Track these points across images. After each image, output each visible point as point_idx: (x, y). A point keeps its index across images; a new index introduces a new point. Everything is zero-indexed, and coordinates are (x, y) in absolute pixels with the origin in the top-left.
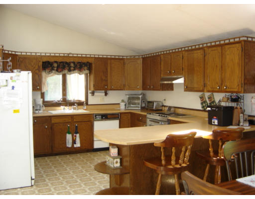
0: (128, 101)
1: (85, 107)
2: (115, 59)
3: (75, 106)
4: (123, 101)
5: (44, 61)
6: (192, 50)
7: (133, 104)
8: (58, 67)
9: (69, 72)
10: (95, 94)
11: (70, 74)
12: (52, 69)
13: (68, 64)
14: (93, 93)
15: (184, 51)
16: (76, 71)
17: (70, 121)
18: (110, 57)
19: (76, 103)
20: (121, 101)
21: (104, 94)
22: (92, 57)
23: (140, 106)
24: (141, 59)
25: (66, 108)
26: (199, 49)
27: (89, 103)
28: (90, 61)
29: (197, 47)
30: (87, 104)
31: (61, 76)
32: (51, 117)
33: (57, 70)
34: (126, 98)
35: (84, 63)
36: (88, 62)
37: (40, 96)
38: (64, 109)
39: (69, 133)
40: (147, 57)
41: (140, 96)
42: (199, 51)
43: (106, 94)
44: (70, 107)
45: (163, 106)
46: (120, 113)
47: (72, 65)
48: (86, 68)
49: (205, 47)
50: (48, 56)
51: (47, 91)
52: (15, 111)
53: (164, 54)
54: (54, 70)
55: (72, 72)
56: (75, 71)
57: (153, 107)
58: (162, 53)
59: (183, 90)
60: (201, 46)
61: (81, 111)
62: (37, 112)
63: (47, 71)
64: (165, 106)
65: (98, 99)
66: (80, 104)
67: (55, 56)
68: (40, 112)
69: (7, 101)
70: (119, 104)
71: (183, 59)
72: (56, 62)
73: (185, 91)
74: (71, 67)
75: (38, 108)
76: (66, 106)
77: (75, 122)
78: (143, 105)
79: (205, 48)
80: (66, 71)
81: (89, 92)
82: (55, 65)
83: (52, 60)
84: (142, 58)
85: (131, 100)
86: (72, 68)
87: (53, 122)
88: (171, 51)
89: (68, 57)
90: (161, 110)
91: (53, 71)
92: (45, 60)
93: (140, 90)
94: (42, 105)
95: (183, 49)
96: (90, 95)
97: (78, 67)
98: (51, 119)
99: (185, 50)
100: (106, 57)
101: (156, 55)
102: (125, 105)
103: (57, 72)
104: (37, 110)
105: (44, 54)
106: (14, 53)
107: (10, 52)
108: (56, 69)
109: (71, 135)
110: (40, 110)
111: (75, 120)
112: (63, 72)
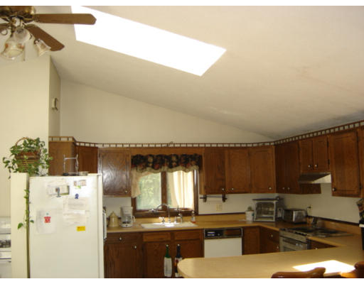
0: (257, 209)
1: (194, 219)
2: (235, 148)
3: (179, 218)
4: (250, 209)
5: (134, 155)
6: (340, 133)
7: (265, 214)
8: (154, 163)
9: (170, 170)
10: (208, 199)
11: (172, 172)
12: (147, 166)
13: (169, 158)
14: (205, 199)
15: (328, 134)
16: (180, 167)
17: (169, 239)
18: (227, 146)
19: (181, 212)
20: (246, 209)
21: (221, 199)
22: (202, 147)
23: (274, 216)
24: (274, 147)
25: (166, 219)
26: (350, 130)
27: (200, 213)
28: (198, 152)
29: (346, 127)
30: (196, 213)
31: (159, 174)
32: (142, 234)
33: (153, 167)
34: (253, 205)
35: (191, 156)
36: (196, 155)
37: (129, 203)
38: (163, 221)
39: (168, 257)
40: (280, 144)
41: (274, 202)
42: (349, 135)
43: (224, 199)
44: (172, 219)
45: (308, 216)
46: (243, 227)
47: (174, 159)
48: (193, 162)
49: (357, 128)
50: (140, 148)
51: (139, 196)
52: (79, 228)
53: (302, 139)
54: (148, 166)
55: (174, 169)
56: (178, 168)
57: (292, 219)
58: (300, 137)
59: (330, 193)
60: (351, 126)
61: (188, 224)
62: (124, 225)
63: (139, 168)
64: (310, 217)
65: (212, 206)
66: (186, 213)
67: (149, 148)
68: (129, 225)
69: (68, 214)
70: (244, 213)
71: (328, 146)
72: (151, 155)
73: (333, 195)
74: (172, 162)
75: (127, 220)
76: (166, 216)
77: (177, 241)
78: (280, 215)
79: (358, 130)
80: (165, 168)
81: (200, 196)
82: (151, 160)
83: (145, 153)
84: (275, 145)
85: (261, 208)
86: (174, 164)
87: (145, 240)
88: (311, 135)
89: (167, 147)
90: (305, 223)
91: (148, 169)
92: (135, 153)
93: (274, 192)
94: (131, 216)
95: (328, 132)
96: (200, 201)
97: (183, 161)
98: (142, 237)
99: (330, 134)
100: (221, 146)
101: (293, 142)
102: (253, 215)
103: (153, 170)
104: (124, 223)
105: (134, 146)
106: (92, 145)
107: (87, 145)
108: (151, 165)
109: (170, 259)
110: (128, 223)
111: (176, 239)
112: (162, 170)
